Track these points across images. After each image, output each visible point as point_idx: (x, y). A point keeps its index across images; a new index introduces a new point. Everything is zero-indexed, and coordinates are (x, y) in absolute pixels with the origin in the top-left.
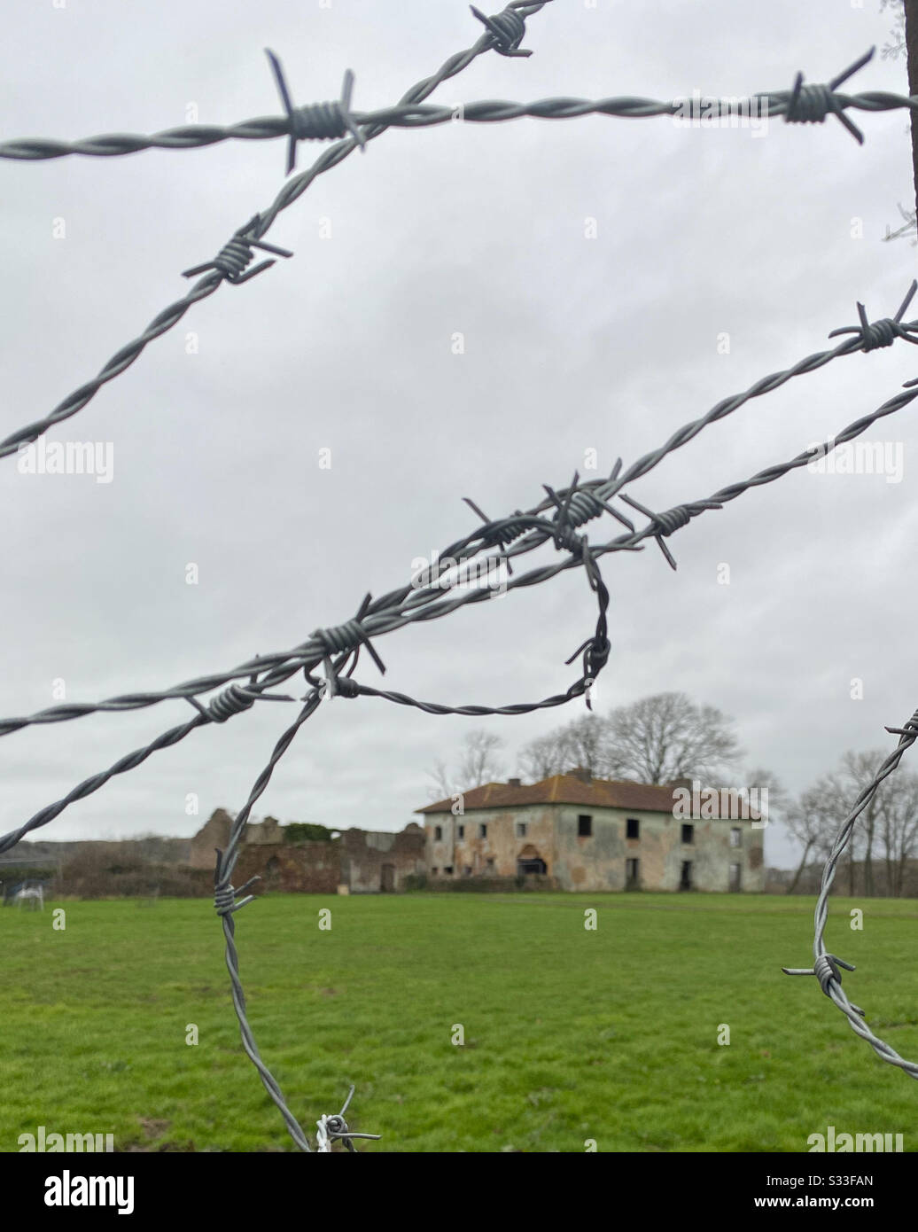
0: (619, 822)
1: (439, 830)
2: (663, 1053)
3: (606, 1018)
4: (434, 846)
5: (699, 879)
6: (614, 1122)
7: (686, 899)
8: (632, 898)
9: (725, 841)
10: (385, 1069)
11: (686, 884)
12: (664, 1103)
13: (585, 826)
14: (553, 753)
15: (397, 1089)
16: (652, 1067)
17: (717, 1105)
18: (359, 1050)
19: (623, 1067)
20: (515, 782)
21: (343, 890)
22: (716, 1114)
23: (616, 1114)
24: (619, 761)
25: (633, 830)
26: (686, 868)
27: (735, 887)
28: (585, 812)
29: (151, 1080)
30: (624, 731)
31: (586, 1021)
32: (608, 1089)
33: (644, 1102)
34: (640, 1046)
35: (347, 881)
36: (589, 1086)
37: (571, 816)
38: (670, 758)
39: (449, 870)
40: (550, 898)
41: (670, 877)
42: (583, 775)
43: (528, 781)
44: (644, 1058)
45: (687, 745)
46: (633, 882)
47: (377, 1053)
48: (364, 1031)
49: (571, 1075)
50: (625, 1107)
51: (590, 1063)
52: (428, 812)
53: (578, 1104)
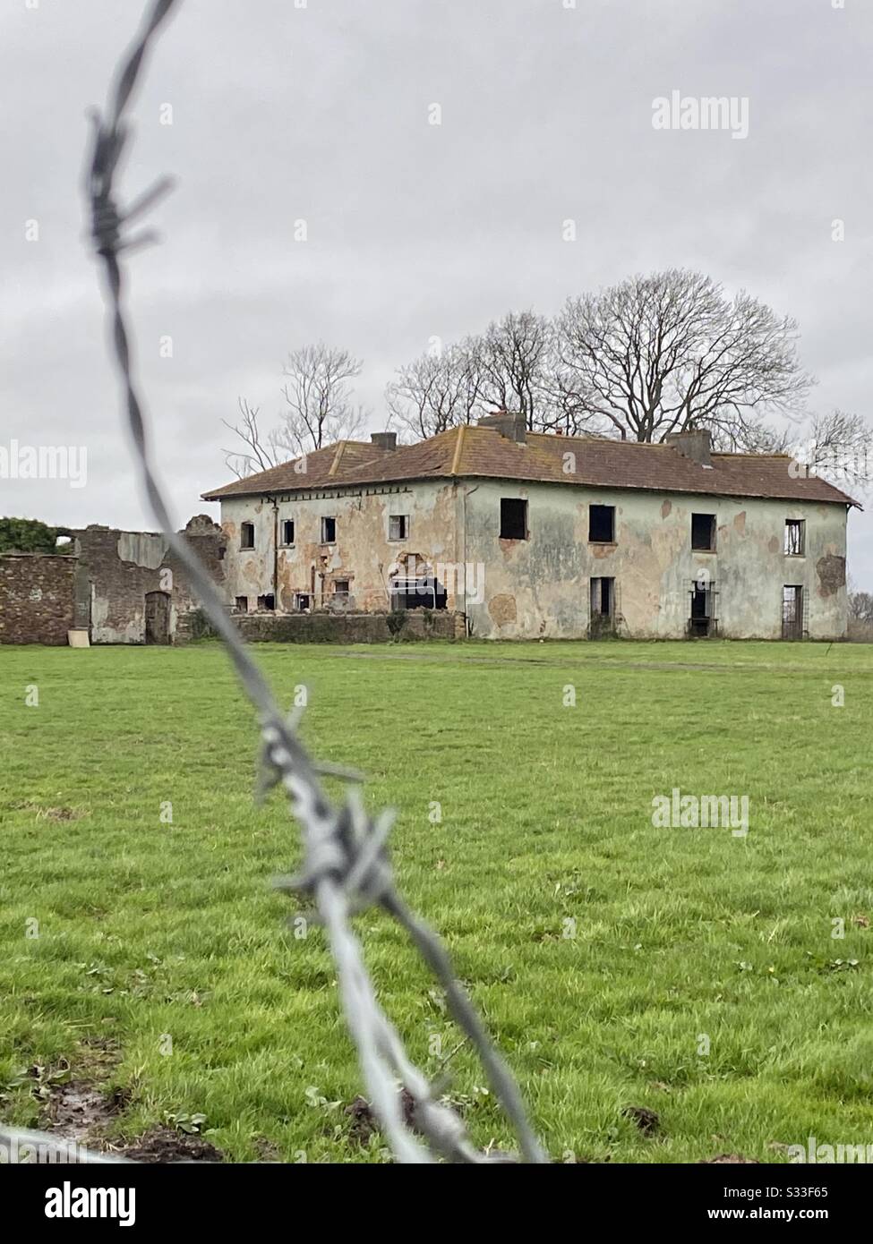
0: (576, 511)
1: (248, 529)
2: (672, 921)
3: (565, 859)
4: (239, 558)
5: (724, 615)
6: (587, 1040)
7: (701, 651)
8: (602, 649)
9: (774, 544)
10: (171, 947)
11: (700, 623)
12: (676, 1008)
13: (513, 521)
14: (456, 384)
15: (193, 983)
16: (651, 945)
17: (777, 1010)
18: (121, 916)
19: (598, 943)
20: (385, 441)
21: (79, 638)
22: (774, 1026)
23: (588, 1026)
24: (574, 401)
25: (602, 525)
26: (700, 601)
27: (793, 630)
28: (514, 494)
30: (589, 339)
31: (530, 863)
32: (573, 981)
33: (638, 1005)
34: (631, 910)
35: (88, 624)
36: (537, 976)
37: (489, 501)
39: (268, 602)
40: (454, 650)
41: (677, 614)
42: (511, 425)
43: (408, 437)
44: (635, 928)
45: (702, 369)
46: (604, 622)
47: (152, 919)
48: (129, 881)
49: (505, 957)
50: (604, 1014)
51: (538, 937)
52: (225, 497)
53: (518, 1008)
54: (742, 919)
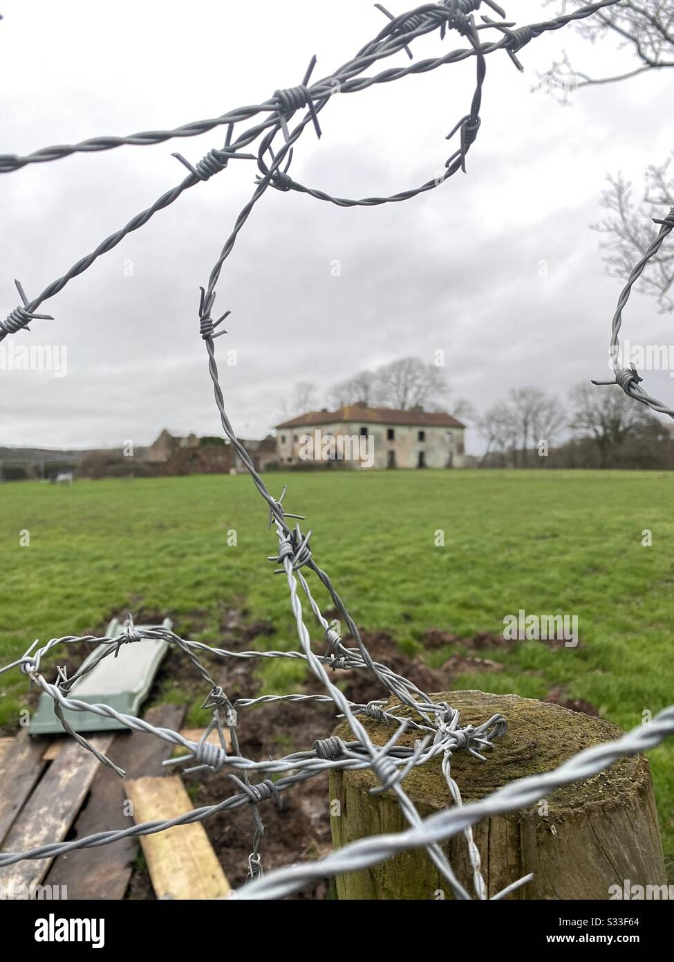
0: (383, 431)
1: (284, 439)
2: (413, 555)
3: (380, 537)
4: (281, 446)
5: (429, 461)
6: (388, 592)
7: (422, 473)
8: (392, 473)
9: (442, 440)
10: (260, 566)
11: (421, 464)
12: (415, 581)
13: (364, 432)
14: (345, 393)
15: (268, 576)
16: (409, 562)
17: (446, 583)
18: (246, 556)
19: (392, 563)
20: (325, 411)
21: (233, 471)
22: (445, 587)
23: (389, 588)
24: (382, 396)
25: (391, 435)
26: (421, 456)
27: (449, 466)
28: (363, 425)
29: (133, 574)
30: (385, 378)
31: (369, 538)
32: (384, 574)
33: (404, 581)
34: (401, 551)
35: (234, 466)
36: (373, 573)
37: (356, 427)
38: (410, 394)
39: (290, 460)
40: (346, 474)
41: (413, 461)
42: (362, 405)
43: (332, 409)
44: (403, 557)
45: (420, 387)
46: (392, 464)
47: (255, 557)
48: (248, 546)
49: (363, 567)
50: (394, 584)
51: (373, 561)
52: (279, 428)
53: (367, 583)
54: (435, 555)
